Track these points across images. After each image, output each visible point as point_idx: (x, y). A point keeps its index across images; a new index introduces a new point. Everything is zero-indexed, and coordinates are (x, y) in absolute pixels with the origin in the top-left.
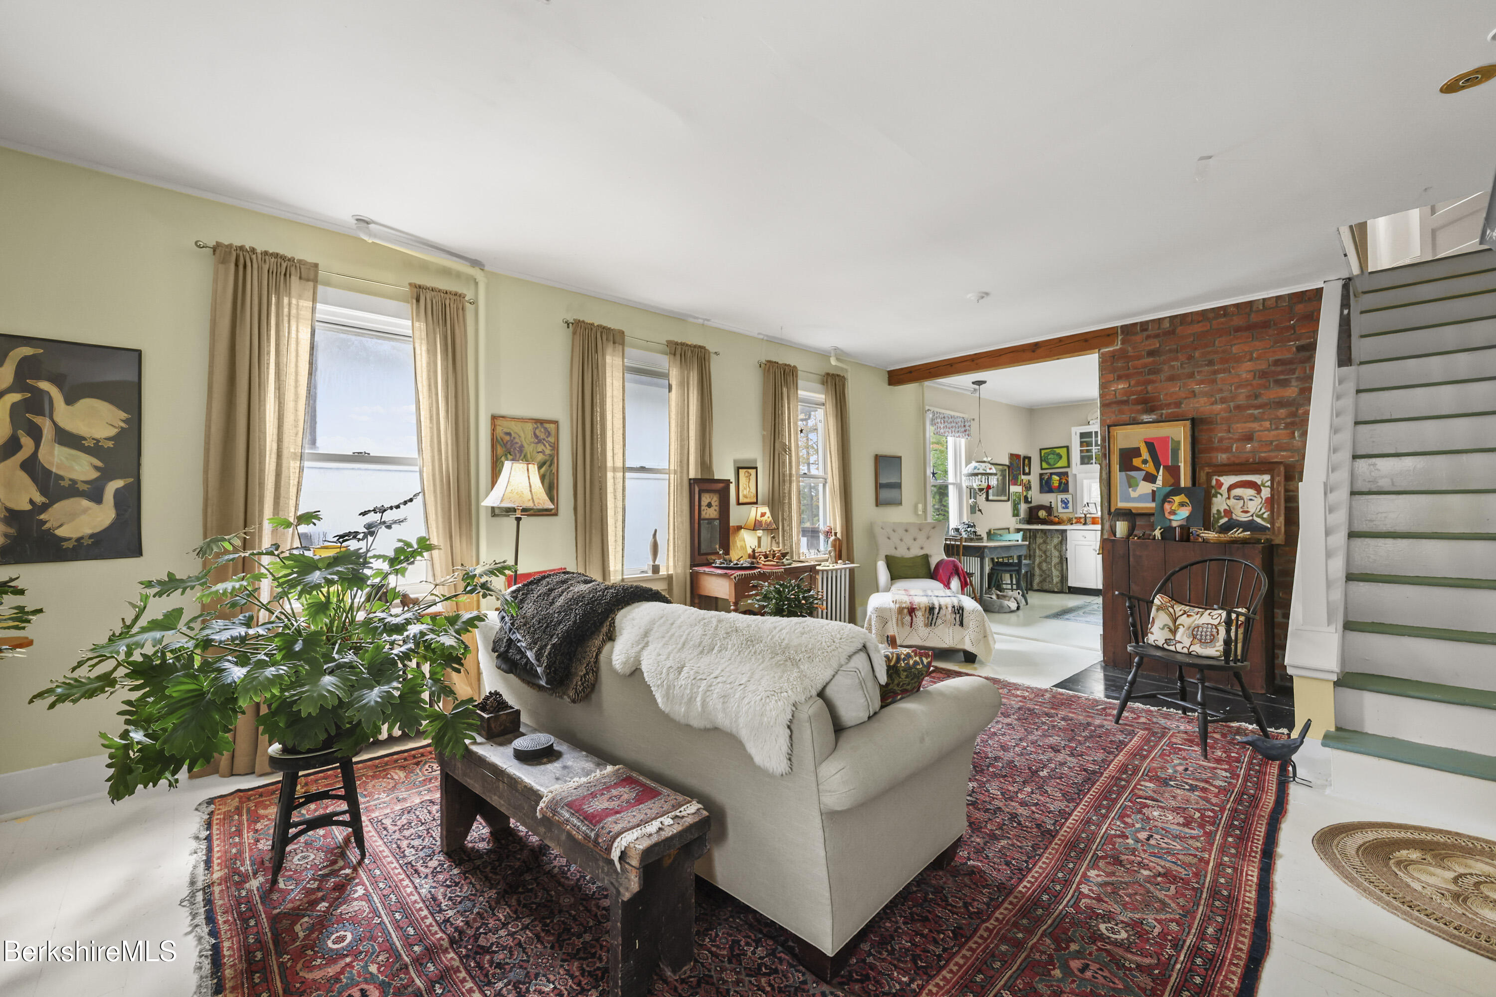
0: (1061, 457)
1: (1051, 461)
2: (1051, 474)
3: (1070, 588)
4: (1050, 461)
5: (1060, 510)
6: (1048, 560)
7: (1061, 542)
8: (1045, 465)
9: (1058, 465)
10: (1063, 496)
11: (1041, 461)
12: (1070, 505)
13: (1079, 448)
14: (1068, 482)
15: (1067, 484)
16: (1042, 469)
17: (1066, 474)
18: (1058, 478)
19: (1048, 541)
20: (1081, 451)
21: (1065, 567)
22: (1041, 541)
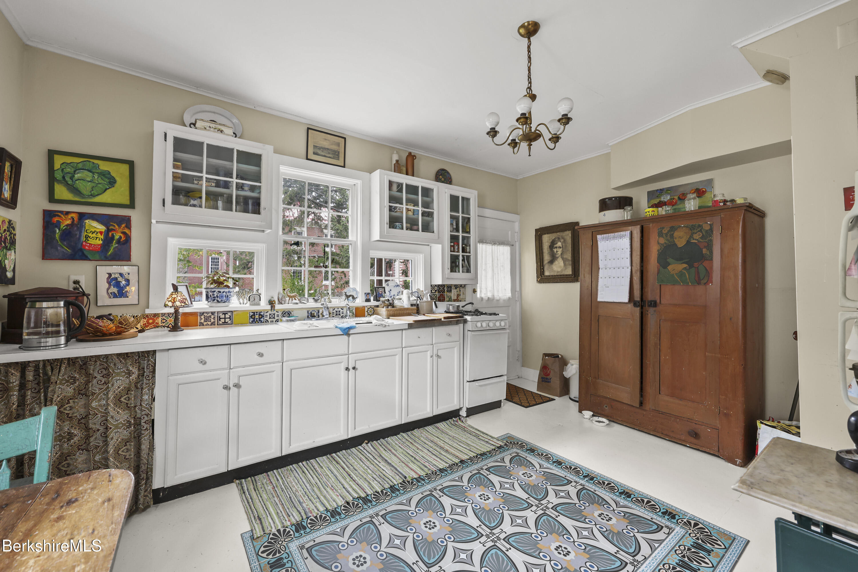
0: (112, 182)
1: (85, 187)
2: (82, 216)
3: (156, 492)
4: (80, 185)
5: (104, 299)
6: (95, 440)
7: (138, 386)
8: (62, 192)
9: (105, 198)
10: (115, 269)
11: (52, 180)
12: (132, 289)
13: (170, 170)
14: (128, 239)
15: (127, 240)
16: (52, 199)
17: (127, 221)
18: (102, 228)
19: (94, 387)
20: (175, 177)
21: (145, 446)
22: (69, 391)
